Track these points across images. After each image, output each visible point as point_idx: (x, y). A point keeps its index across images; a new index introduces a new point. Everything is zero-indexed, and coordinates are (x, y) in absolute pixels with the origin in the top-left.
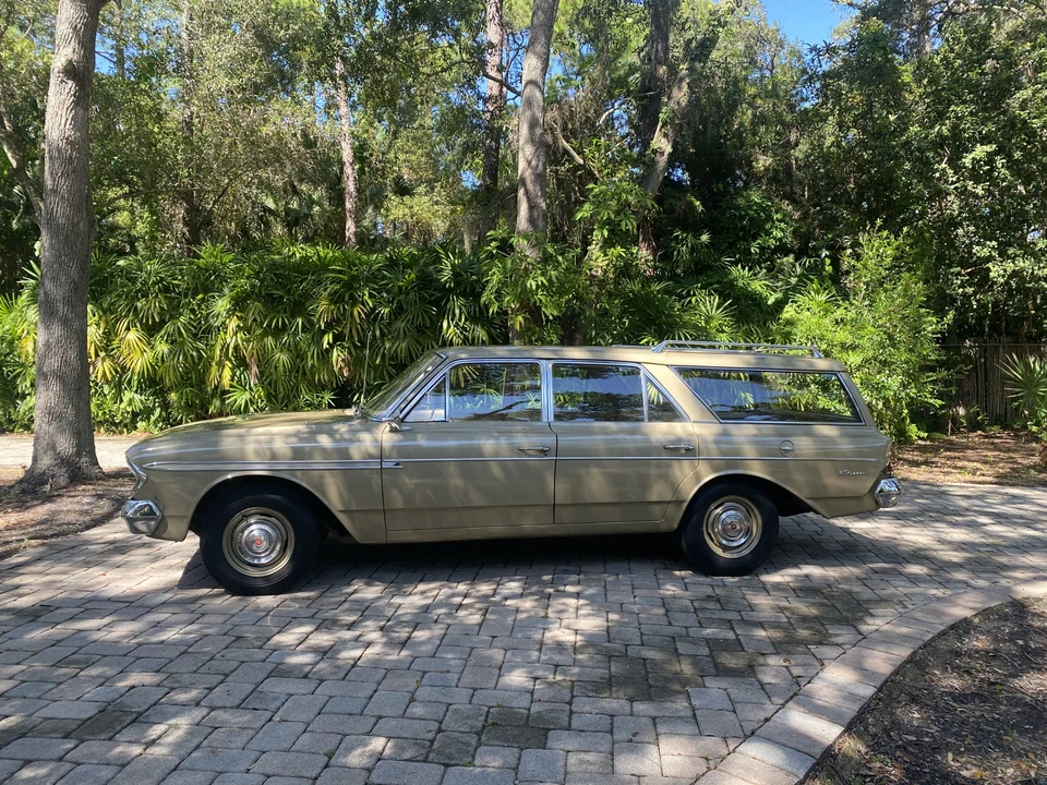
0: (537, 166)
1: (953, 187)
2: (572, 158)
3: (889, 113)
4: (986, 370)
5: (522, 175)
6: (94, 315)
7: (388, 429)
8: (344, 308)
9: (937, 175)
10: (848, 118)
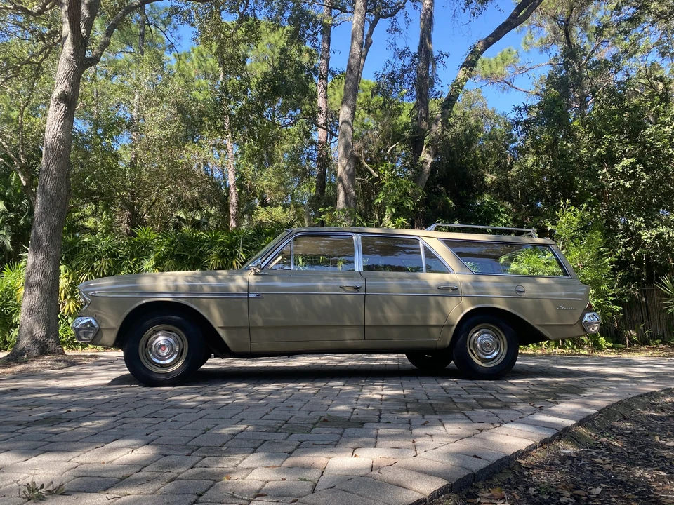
0: (349, 170)
1: (611, 184)
2: (371, 174)
3: (568, 142)
4: (647, 306)
5: (340, 176)
6: (66, 272)
7: (253, 273)
8: (227, 260)
9: (601, 177)
10: (542, 149)
